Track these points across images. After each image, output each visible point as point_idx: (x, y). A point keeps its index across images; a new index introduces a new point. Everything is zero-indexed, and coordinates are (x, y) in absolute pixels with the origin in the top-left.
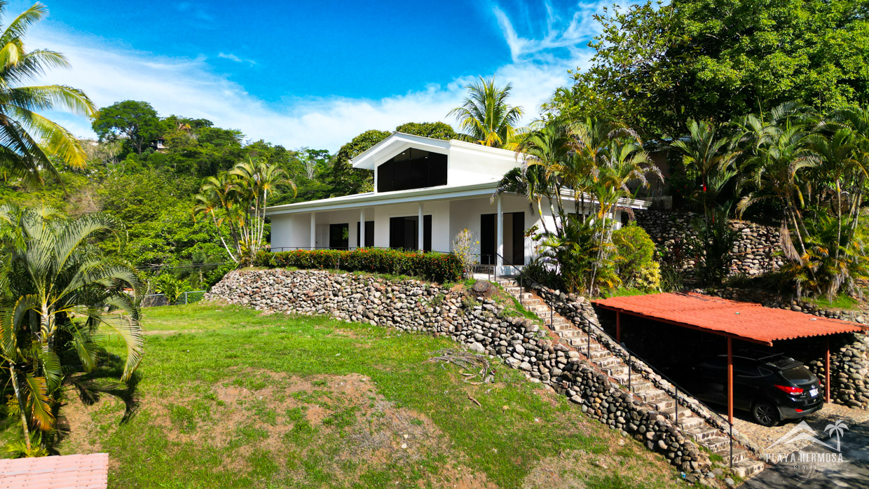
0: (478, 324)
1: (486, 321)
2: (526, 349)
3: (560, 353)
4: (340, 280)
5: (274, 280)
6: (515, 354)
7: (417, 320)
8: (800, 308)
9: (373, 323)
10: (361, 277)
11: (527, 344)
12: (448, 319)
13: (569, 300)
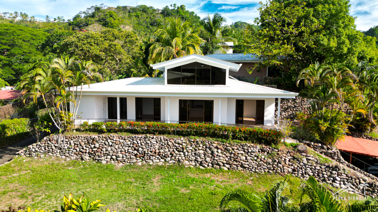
0: (308, 167)
1: (312, 166)
2: (341, 179)
6: (336, 181)
10: (198, 140)
12: (287, 165)
13: (328, 149)
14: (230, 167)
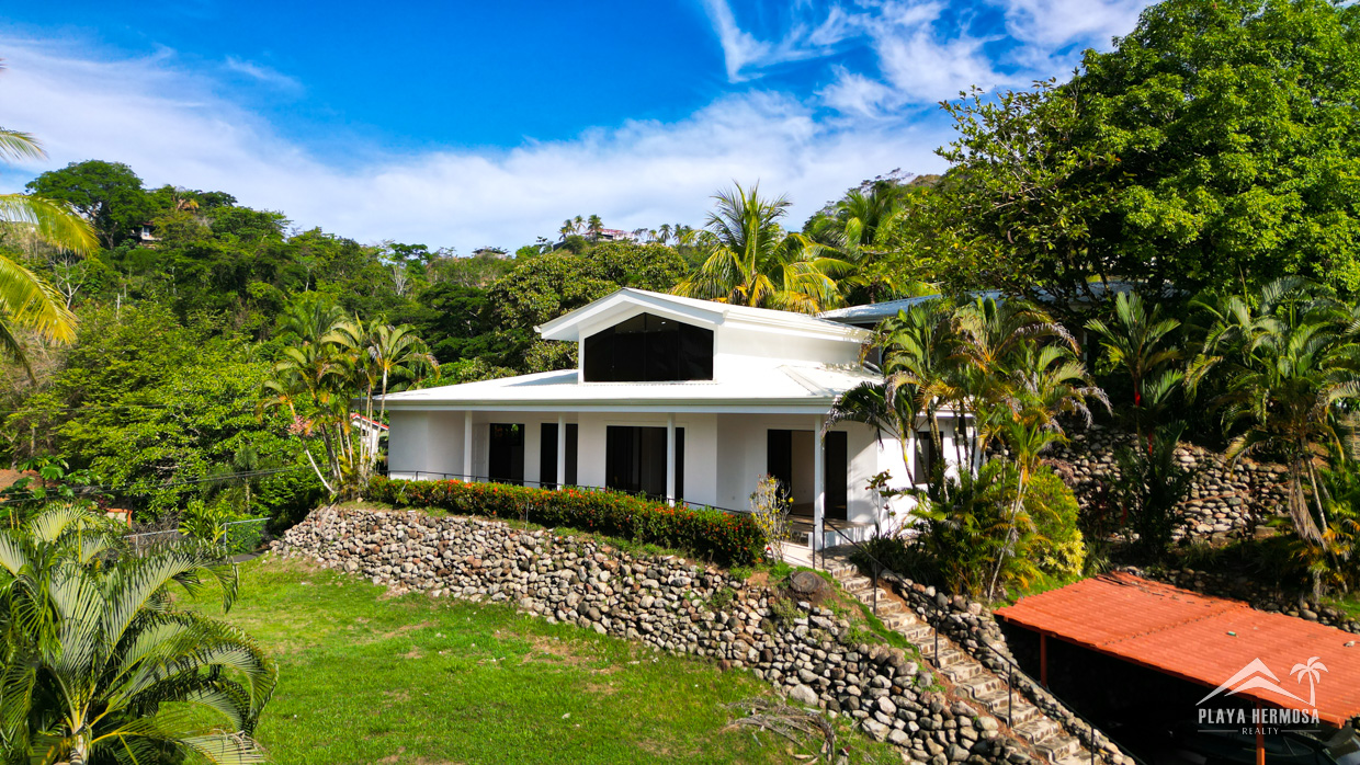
0: (803, 651)
1: (819, 648)
2: (898, 707)
3: (965, 721)
4: (531, 541)
5: (406, 532)
6: (878, 714)
7: (685, 632)
8: (1315, 615)
9: (600, 629)
10: (571, 539)
11: (901, 699)
12: (746, 636)
13: (953, 607)
14: (612, 624)
